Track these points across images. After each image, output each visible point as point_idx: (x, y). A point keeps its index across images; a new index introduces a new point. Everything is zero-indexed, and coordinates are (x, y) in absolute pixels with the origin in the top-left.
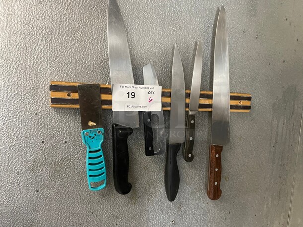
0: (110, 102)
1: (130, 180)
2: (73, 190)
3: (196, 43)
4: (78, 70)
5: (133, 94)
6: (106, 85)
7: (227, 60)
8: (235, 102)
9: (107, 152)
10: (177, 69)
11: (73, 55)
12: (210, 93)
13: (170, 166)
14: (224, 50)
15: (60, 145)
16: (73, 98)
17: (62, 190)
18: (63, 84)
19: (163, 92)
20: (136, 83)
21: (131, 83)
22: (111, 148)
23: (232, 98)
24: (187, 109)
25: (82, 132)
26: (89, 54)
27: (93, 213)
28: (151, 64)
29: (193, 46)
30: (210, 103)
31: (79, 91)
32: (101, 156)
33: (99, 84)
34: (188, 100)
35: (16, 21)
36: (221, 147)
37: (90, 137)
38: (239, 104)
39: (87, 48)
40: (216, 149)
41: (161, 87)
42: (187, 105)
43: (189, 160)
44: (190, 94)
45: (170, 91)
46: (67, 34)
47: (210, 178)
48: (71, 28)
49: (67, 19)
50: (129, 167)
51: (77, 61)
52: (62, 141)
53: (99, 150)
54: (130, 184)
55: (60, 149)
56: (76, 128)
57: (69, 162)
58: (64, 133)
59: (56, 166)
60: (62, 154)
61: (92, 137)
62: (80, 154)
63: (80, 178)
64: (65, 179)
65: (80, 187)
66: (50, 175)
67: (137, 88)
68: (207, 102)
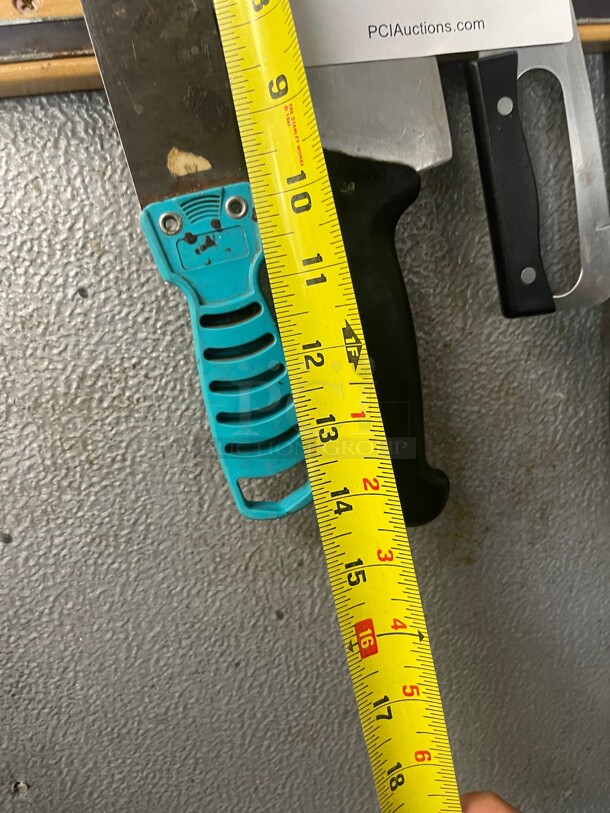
1: (435, 455)
2: (170, 524)
15: (58, 313)
17: (121, 527)
25: (143, 214)
27: (280, 616)
32: (268, 338)
37: (191, 239)
52: (64, 286)
53: (251, 307)
54: (442, 475)
55: (63, 332)
56: (119, 212)
57: (123, 390)
58: (63, 249)
59: (63, 413)
60: (79, 354)
61: (201, 241)
62: (167, 348)
63: (191, 464)
64: (122, 476)
65: (201, 506)
66: (48, 462)
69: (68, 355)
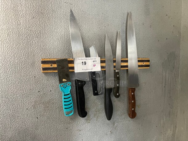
0: (73, 68)
2: (56, 117)
3: (117, 33)
4: (55, 52)
5: (85, 63)
6: (71, 59)
7: (135, 40)
8: (140, 64)
9: (73, 95)
10: (108, 47)
11: (52, 44)
12: (127, 59)
13: (107, 101)
14: (133, 35)
15: (48, 93)
16: (54, 67)
17: (50, 117)
18: (48, 60)
19: (101, 61)
20: (86, 57)
21: (83, 57)
22: (75, 92)
23: (139, 61)
24: (115, 69)
26: (60, 43)
27: (67, 129)
28: (94, 46)
29: (116, 34)
30: (127, 65)
31: (57, 63)
33: (67, 59)
34: (115, 64)
35: (22, 28)
36: (135, 89)
37: (64, 87)
38: (143, 64)
39: (59, 40)
40: (132, 90)
41: (100, 58)
42: (115, 67)
43: (117, 97)
44: (115, 61)
45: (104, 59)
46: (48, 33)
47: (130, 106)
48: (50, 30)
50: (85, 103)
51: (54, 47)
52: (49, 90)
53: (69, 94)
54: (86, 112)
55: (48, 95)
56: (56, 83)
57: (53, 101)
58: (49, 86)
59: (46, 104)
60: (49, 97)
62: (58, 97)
63: (59, 110)
64: (52, 111)
65: (60, 115)
66: (44, 109)
67: (87, 59)
68: (125, 64)
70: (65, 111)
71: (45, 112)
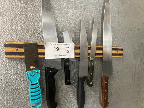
0: (43, 54)
1: (56, 100)
3: (93, 19)
4: (24, 34)
5: (58, 48)
6: (41, 44)
7: (110, 28)
8: (115, 52)
9: (42, 84)
10: (83, 34)
11: (20, 25)
12: (102, 47)
13: (80, 90)
14: (109, 23)
15: (12, 81)
16: (20, 52)
18: (14, 43)
19: (75, 47)
20: (59, 42)
21: (56, 42)
22: (45, 81)
23: (113, 49)
24: (89, 56)
25: (26, 73)
26: (30, 25)
28: (68, 31)
29: (91, 20)
30: (102, 53)
31: (24, 47)
32: (39, 87)
33: (37, 43)
34: (89, 51)
36: (108, 77)
37: (31, 75)
38: (117, 53)
39: (29, 21)
40: (105, 79)
41: (74, 44)
42: (89, 54)
43: (91, 86)
44: (90, 48)
45: (79, 46)
46: (16, 12)
47: (102, 95)
48: (19, 8)
49: (16, 3)
50: (56, 92)
51: (23, 29)
52: (14, 78)
54: (57, 103)
55: (12, 84)
56: (23, 70)
57: (19, 91)
58: (15, 74)
59: (10, 94)
60: (14, 86)
61: (33, 76)
62: (25, 86)
63: (26, 100)
64: (16, 102)
65: (26, 106)
66: (7, 100)
67: (60, 45)
68: (100, 52)
69: (12, 87)
70: (31, 102)
71: (8, 104)
